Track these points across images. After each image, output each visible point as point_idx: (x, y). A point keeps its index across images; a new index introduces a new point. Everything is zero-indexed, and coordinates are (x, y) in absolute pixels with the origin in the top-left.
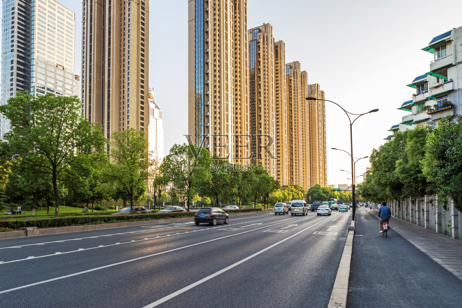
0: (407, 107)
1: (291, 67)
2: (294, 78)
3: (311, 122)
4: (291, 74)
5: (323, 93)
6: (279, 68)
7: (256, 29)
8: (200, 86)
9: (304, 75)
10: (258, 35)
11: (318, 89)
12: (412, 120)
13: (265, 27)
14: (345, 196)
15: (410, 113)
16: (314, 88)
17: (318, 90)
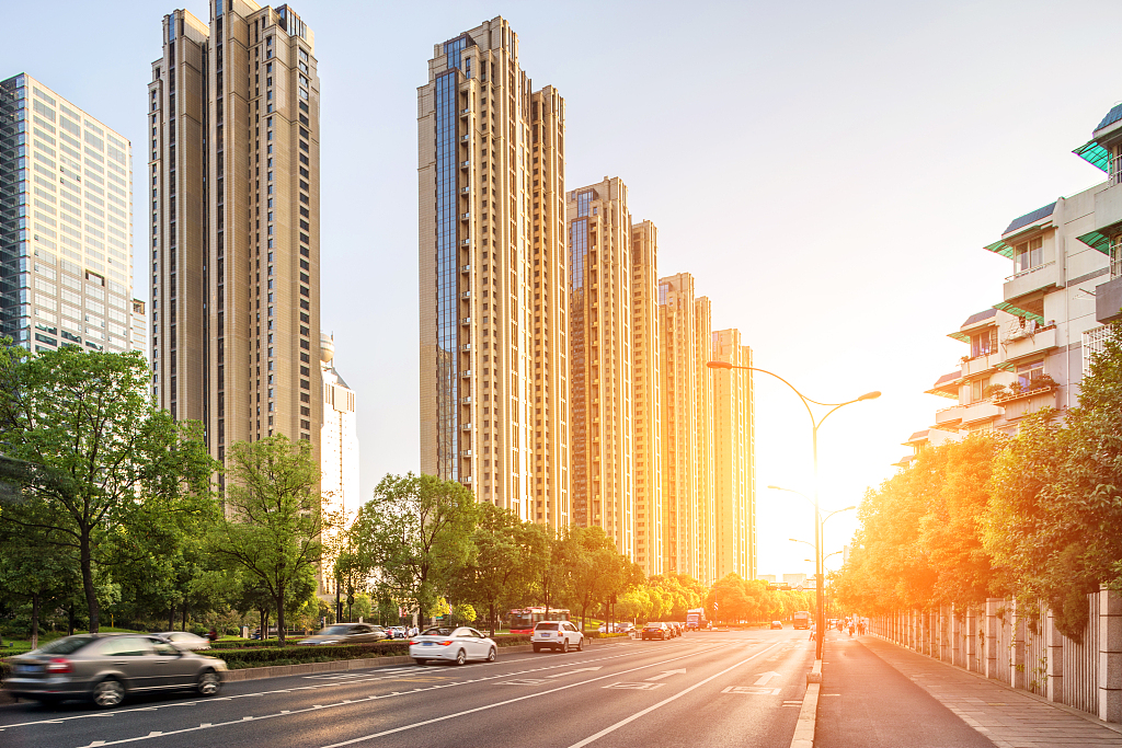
0: (950, 387)
1: (671, 288)
2: (679, 314)
3: (718, 422)
4: (671, 304)
5: (748, 352)
6: (642, 289)
7: (587, 192)
8: (448, 330)
9: (702, 307)
10: (592, 205)
11: (735, 342)
12: (960, 420)
13: (609, 186)
14: (800, 601)
15: (956, 402)
16: (728, 337)
17: (735, 345)
